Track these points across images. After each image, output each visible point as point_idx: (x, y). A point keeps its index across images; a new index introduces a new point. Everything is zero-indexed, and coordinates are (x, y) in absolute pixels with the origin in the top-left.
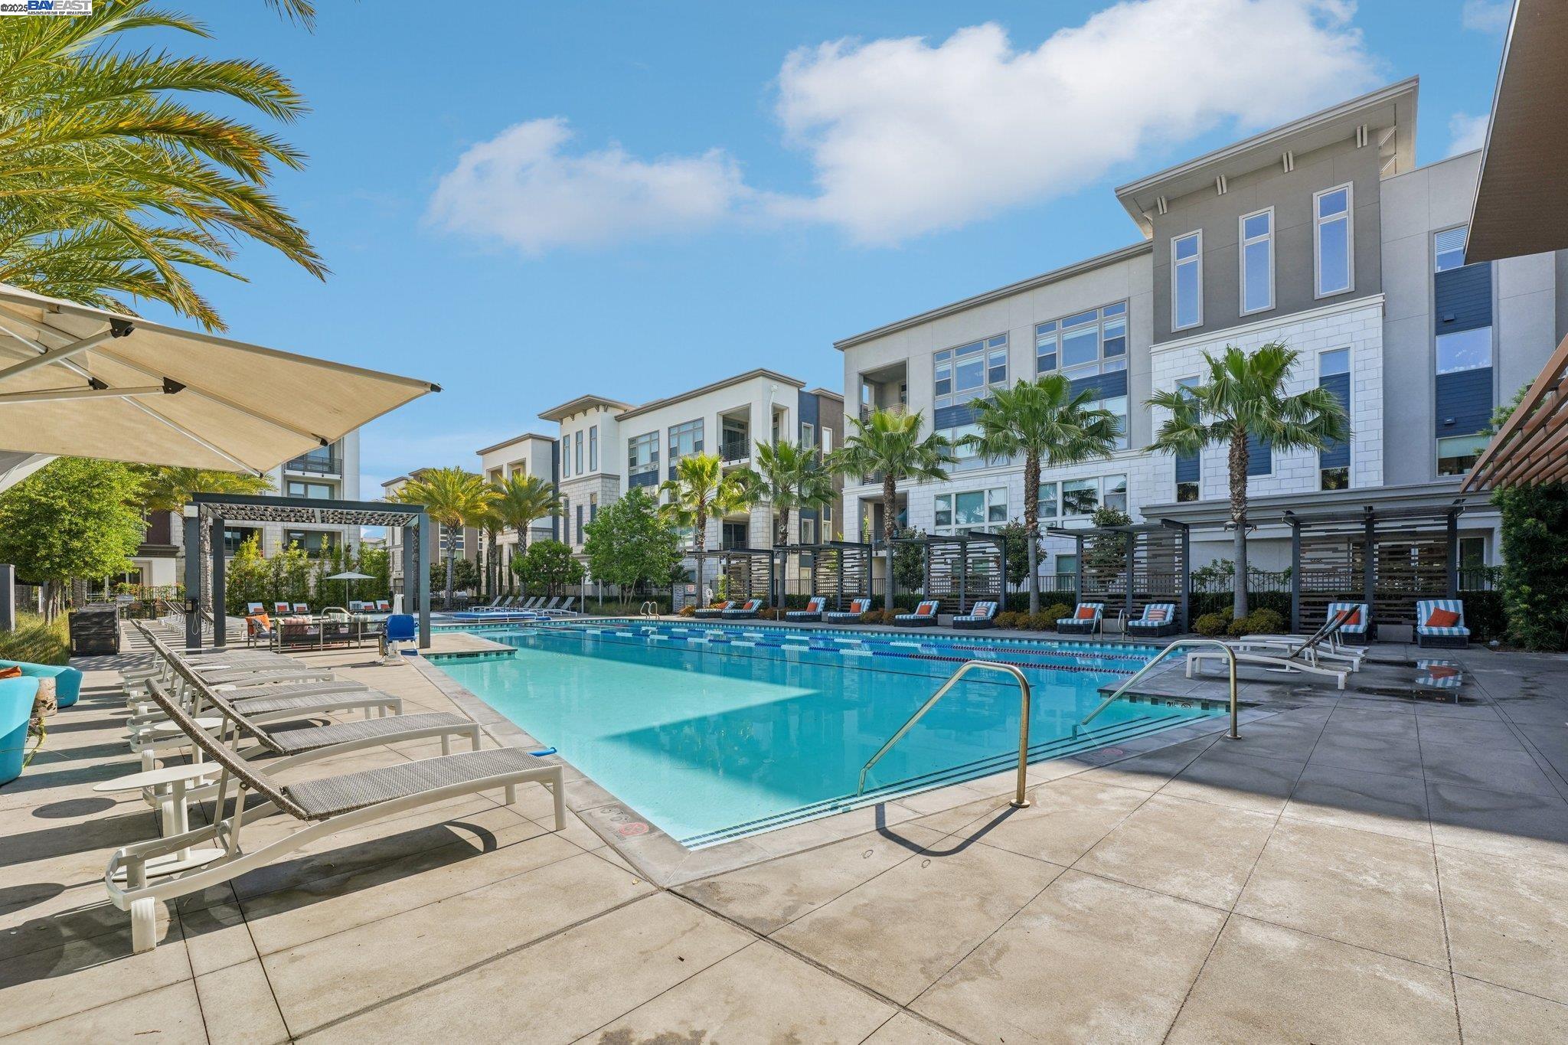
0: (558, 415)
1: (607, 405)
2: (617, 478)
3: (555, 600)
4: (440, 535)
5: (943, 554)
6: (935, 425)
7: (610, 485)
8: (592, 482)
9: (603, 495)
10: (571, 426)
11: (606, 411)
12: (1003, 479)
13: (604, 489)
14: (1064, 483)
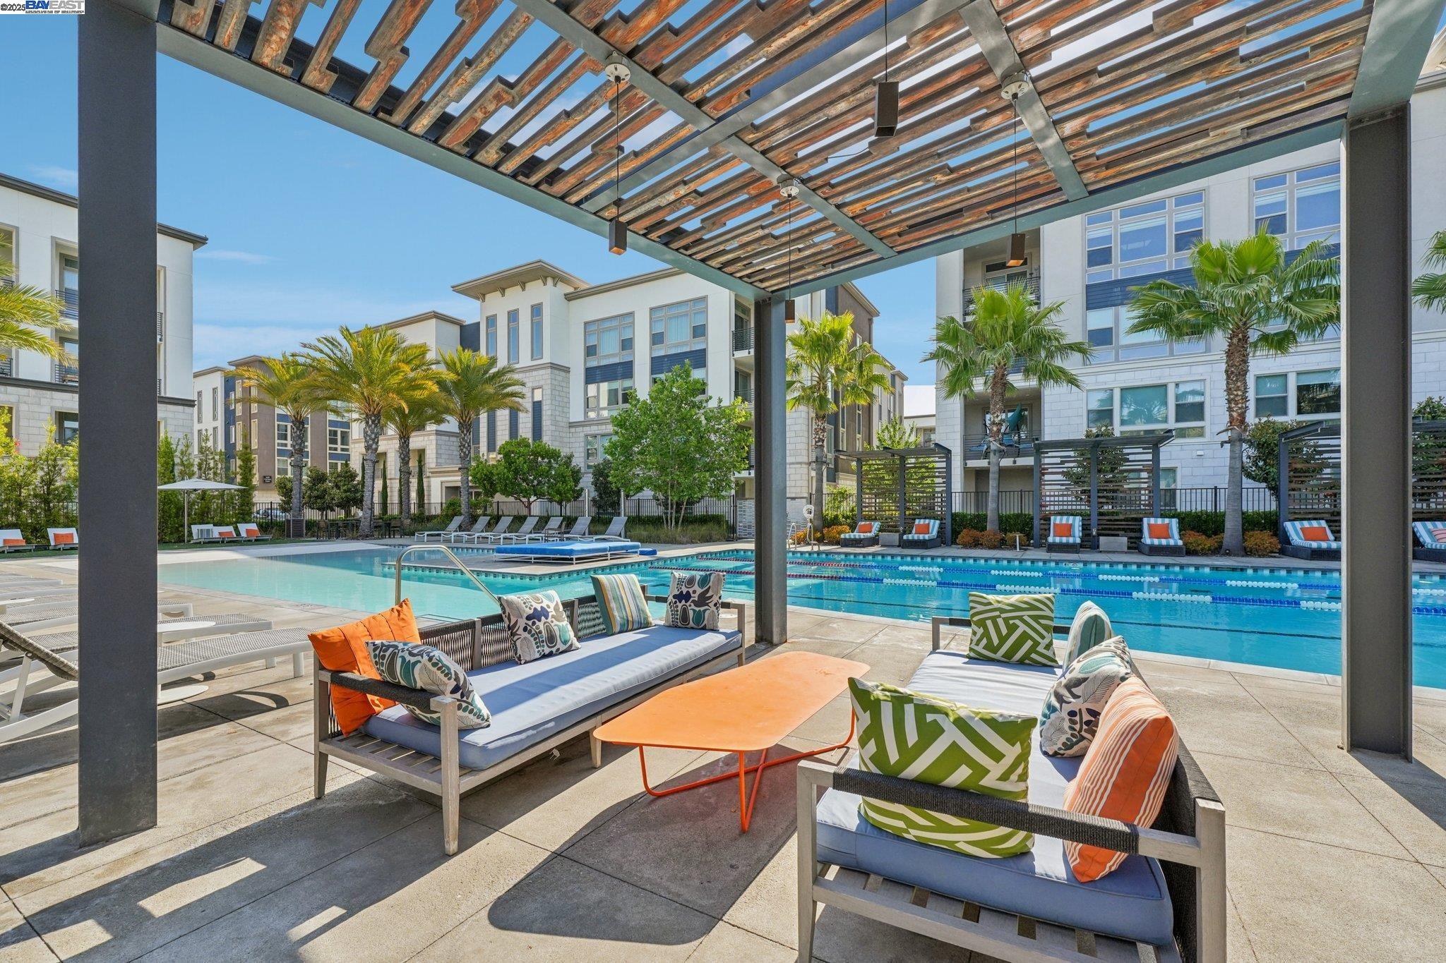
0: (478, 290)
1: (558, 278)
2: (566, 370)
3: (483, 521)
4: (277, 441)
5: (1062, 463)
6: (1087, 304)
7: (559, 378)
8: (535, 373)
9: (552, 390)
10: (498, 305)
11: (555, 285)
12: (1201, 369)
13: (554, 382)
14: (1299, 374)
